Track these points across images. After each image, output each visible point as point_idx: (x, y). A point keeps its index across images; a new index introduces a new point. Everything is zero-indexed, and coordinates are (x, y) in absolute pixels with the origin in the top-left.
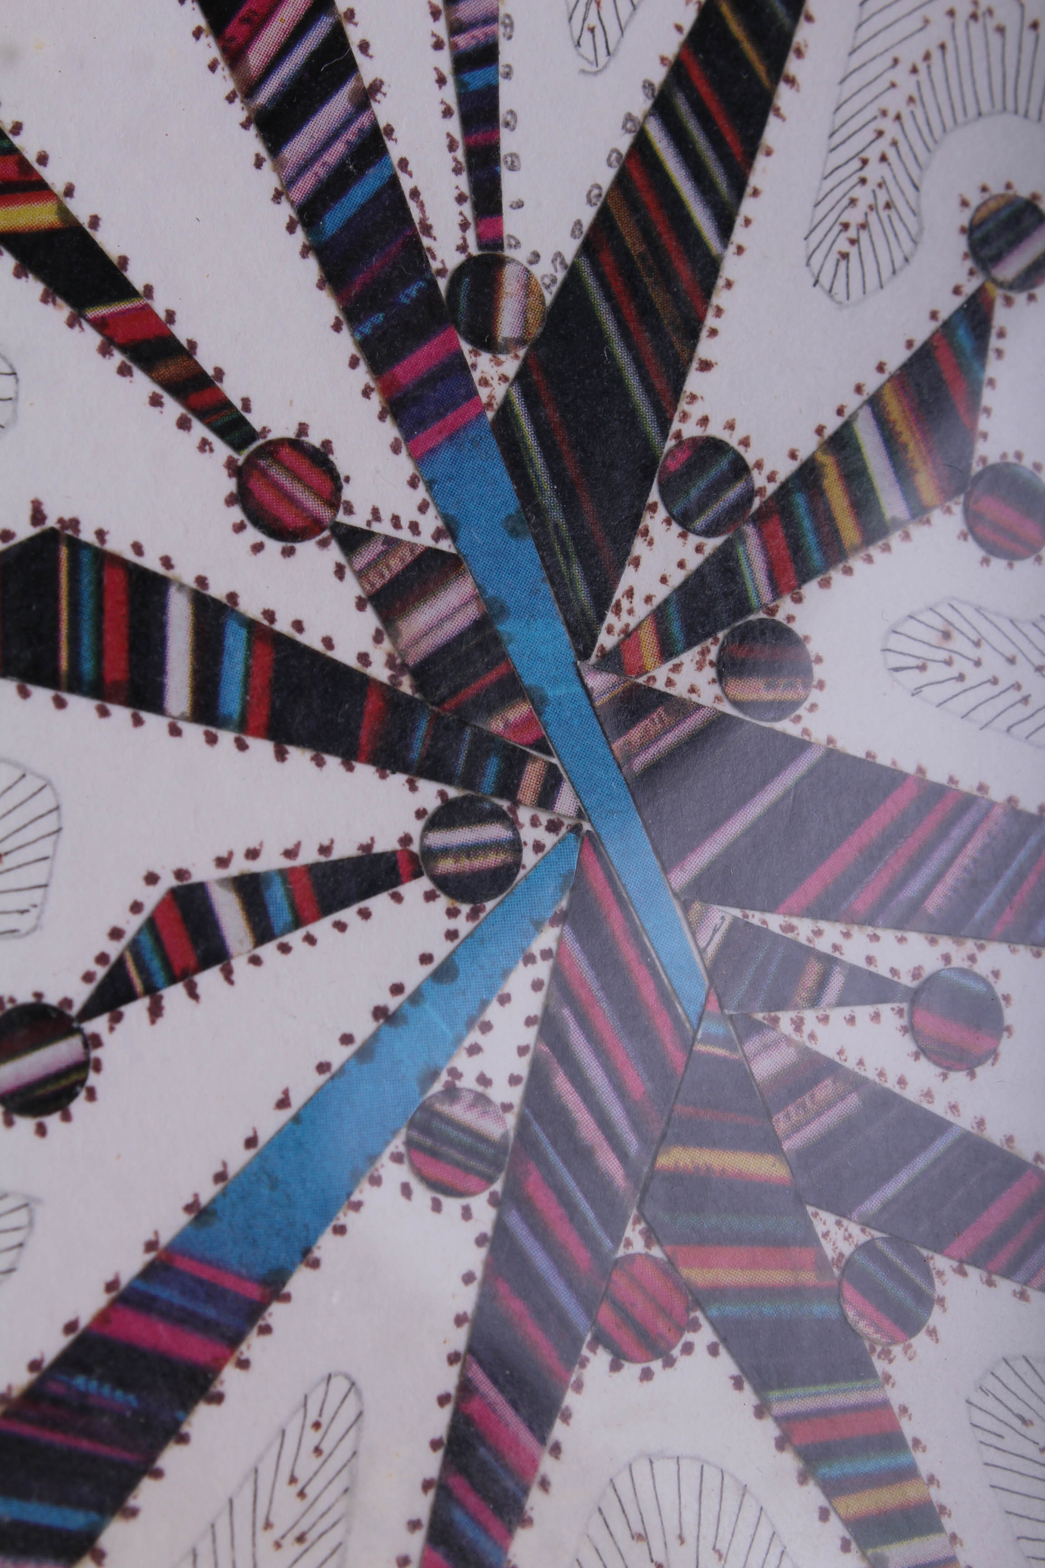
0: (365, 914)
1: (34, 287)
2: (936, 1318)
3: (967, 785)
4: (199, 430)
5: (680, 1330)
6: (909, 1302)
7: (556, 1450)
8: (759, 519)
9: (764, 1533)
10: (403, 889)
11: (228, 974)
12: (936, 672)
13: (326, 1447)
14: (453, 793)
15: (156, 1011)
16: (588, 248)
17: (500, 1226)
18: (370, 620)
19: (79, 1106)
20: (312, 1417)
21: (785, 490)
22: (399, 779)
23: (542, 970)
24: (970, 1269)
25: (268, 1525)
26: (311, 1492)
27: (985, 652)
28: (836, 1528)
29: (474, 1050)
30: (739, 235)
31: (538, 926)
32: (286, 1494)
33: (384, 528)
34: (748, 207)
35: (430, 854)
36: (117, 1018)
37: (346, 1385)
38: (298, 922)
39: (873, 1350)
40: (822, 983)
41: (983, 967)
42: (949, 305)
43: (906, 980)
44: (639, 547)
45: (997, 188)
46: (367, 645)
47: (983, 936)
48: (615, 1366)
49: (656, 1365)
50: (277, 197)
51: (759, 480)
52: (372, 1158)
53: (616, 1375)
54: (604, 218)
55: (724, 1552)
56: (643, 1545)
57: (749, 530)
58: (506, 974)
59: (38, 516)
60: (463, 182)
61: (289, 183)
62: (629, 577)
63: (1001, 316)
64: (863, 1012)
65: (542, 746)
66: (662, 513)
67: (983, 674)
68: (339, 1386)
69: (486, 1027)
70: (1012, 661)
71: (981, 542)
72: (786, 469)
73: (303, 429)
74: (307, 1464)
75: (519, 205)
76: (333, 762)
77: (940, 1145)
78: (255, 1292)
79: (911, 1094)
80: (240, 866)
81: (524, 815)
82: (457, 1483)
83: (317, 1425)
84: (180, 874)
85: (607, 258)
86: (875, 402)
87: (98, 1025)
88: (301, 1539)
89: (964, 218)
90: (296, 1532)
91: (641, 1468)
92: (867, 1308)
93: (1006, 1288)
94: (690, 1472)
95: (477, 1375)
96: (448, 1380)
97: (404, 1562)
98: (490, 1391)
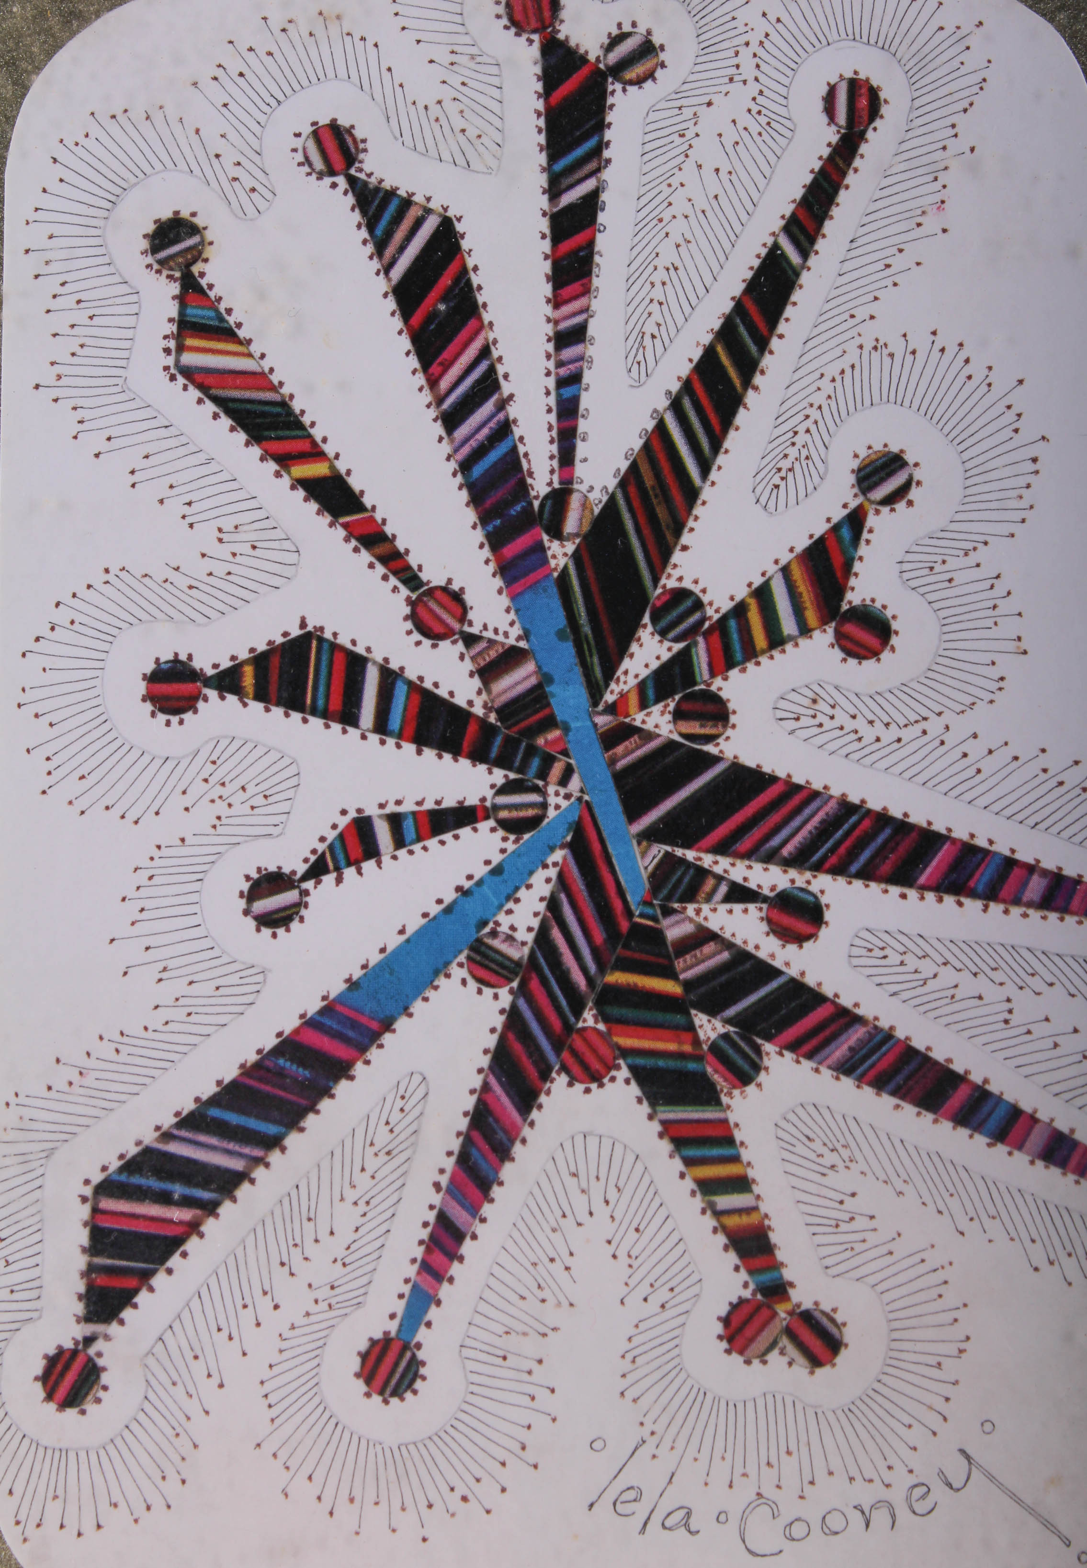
0: (456, 837)
1: (314, 506)
2: (762, 1077)
3: (817, 786)
4: (393, 581)
5: (609, 1069)
6: (746, 1067)
7: (532, 1124)
8: (707, 634)
9: (646, 1181)
10: (479, 826)
11: (379, 864)
12: (805, 721)
13: (407, 1109)
14: (512, 776)
15: (339, 880)
16: (623, 484)
17: (514, 1007)
18: (476, 682)
19: (295, 925)
20: (401, 1092)
21: (724, 619)
22: (482, 768)
23: (553, 873)
24: (785, 1052)
25: (372, 1144)
26: (396, 1130)
27: (837, 712)
28: (689, 1184)
29: (510, 912)
30: (714, 475)
31: (552, 849)
32: (383, 1130)
33: (489, 634)
34: (721, 459)
35: (496, 808)
36: (319, 882)
37: (421, 1079)
38: (419, 839)
39: (722, 1091)
40: (714, 890)
41: (814, 888)
42: (838, 514)
43: (766, 891)
44: (634, 647)
45: (877, 447)
46: (473, 696)
47: (817, 870)
48: (570, 1084)
49: (594, 1086)
50: (448, 459)
51: (710, 612)
52: (447, 964)
53: (570, 1089)
54: (634, 467)
55: (621, 1188)
56: (575, 1179)
57: (700, 640)
58: (531, 873)
59: (303, 624)
60: (554, 448)
61: (456, 450)
62: (626, 663)
63: (871, 520)
64: (738, 908)
65: (565, 753)
66: (650, 628)
67: (836, 723)
68: (417, 1079)
69: (517, 901)
70: (872, 722)
71: (843, 649)
72: (726, 606)
73: (450, 581)
74: (396, 1116)
75: (585, 460)
76: (447, 757)
77: (774, 984)
78: (374, 1025)
79: (762, 954)
80: (391, 808)
81: (551, 789)
82: (476, 1136)
83: (403, 1097)
84: (359, 811)
85: (632, 490)
86: (786, 571)
87: (309, 885)
88: (388, 1153)
89: (855, 464)
90: (387, 1150)
91: (579, 1139)
92: (721, 1068)
93: (807, 1065)
94: (607, 1144)
95: (493, 1081)
96: (477, 1082)
97: (442, 1171)
98: (498, 1090)
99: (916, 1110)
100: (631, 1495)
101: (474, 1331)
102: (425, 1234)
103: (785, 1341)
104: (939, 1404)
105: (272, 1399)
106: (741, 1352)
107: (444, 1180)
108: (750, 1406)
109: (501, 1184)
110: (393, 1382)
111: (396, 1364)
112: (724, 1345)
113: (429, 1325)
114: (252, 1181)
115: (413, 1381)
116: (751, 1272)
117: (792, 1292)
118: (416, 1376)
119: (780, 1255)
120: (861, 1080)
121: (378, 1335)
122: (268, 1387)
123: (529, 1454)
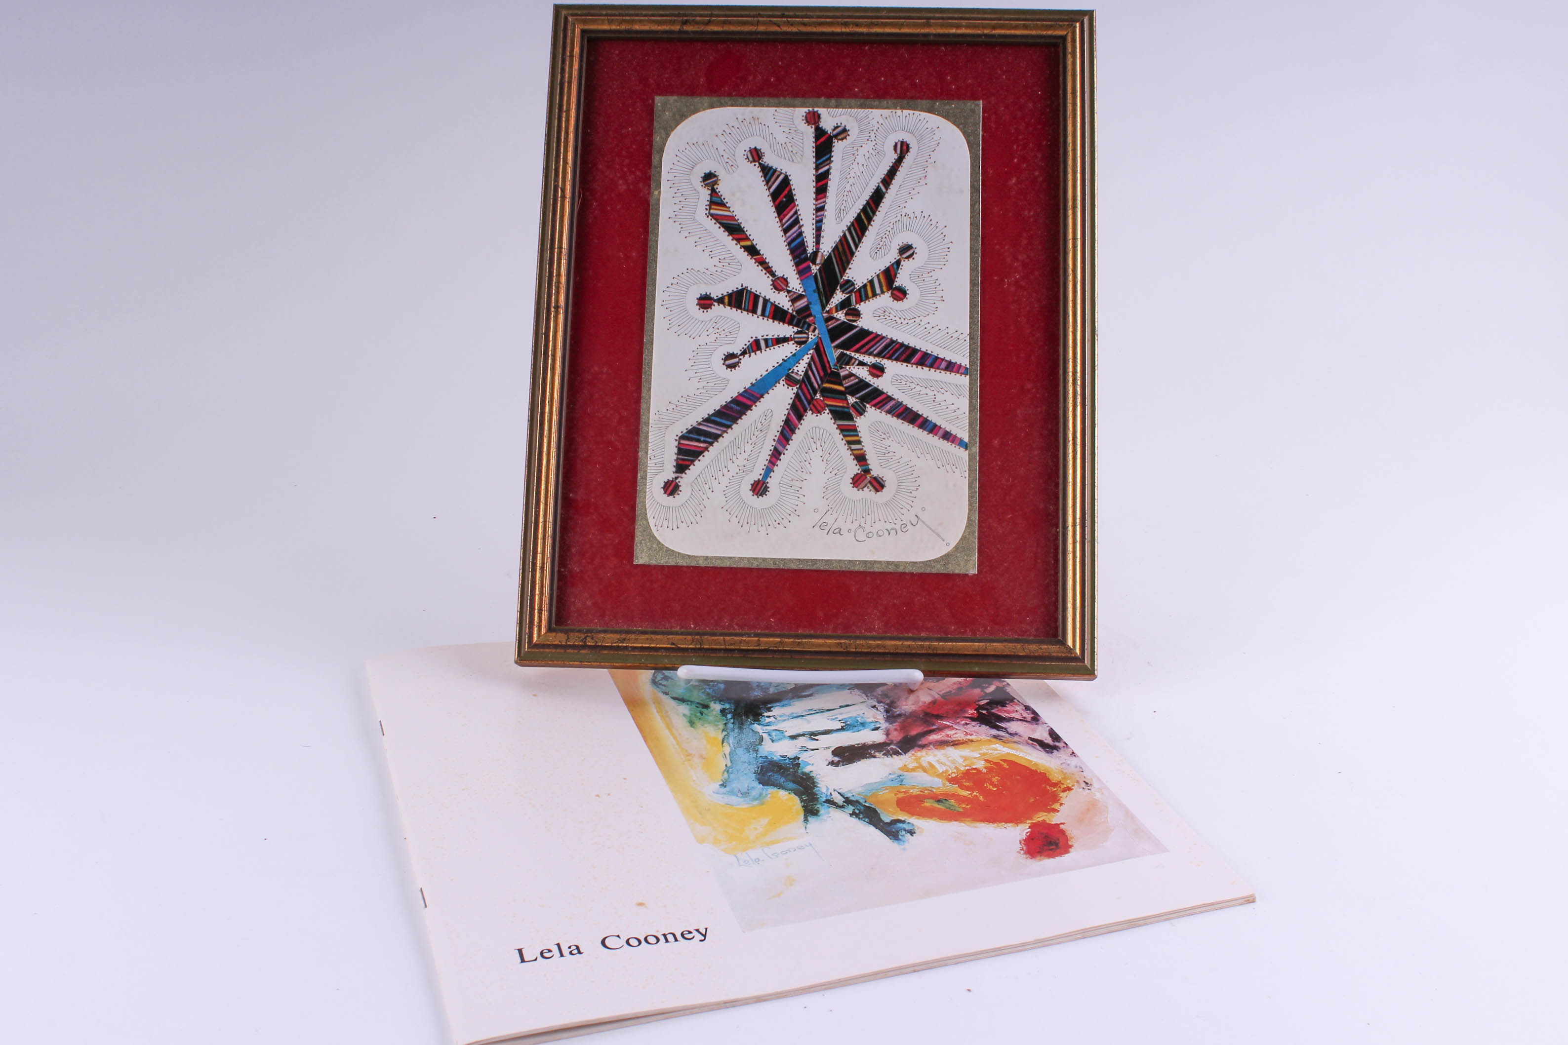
0: (783, 345)
1: (746, 253)
2: (866, 414)
3: (884, 335)
4: (768, 275)
5: (823, 410)
6: (861, 411)
7: (801, 424)
8: (855, 293)
9: (832, 440)
10: (790, 343)
11: (761, 352)
12: (881, 317)
13: (767, 419)
14: (799, 329)
15: (750, 356)
16: (833, 250)
17: (797, 392)
18: (790, 303)
19: (737, 368)
20: (765, 414)
21: (860, 289)
22: (791, 327)
23: (810, 356)
24: (872, 407)
25: (756, 428)
26: (763, 425)
27: (891, 315)
28: (844, 442)
29: (797, 366)
30: (859, 249)
31: (810, 350)
32: (760, 424)
33: (794, 290)
34: (861, 245)
35: (794, 338)
36: (744, 357)
37: (771, 411)
38: (773, 345)
40: (855, 362)
41: (882, 363)
42: (893, 261)
43: (869, 363)
44: (835, 295)
45: (905, 243)
46: (789, 307)
47: (884, 357)
48: (812, 414)
49: (819, 415)
50: (785, 241)
51: (856, 286)
52: (779, 380)
54: (836, 247)
55: (825, 442)
56: (812, 439)
57: (853, 294)
58: (803, 356)
59: (742, 286)
60: (814, 240)
61: (787, 239)
62: (832, 300)
63: (902, 263)
64: (861, 367)
65: (814, 323)
66: (839, 290)
67: (890, 318)
69: (799, 363)
70: (900, 318)
71: (893, 298)
72: (861, 285)
73: (784, 275)
74: (763, 421)
75: (823, 243)
76: (781, 323)
77: (870, 388)
78: (759, 396)
79: (867, 380)
80: (765, 337)
81: (810, 333)
82: (786, 427)
84: (756, 337)
85: (836, 252)
86: (878, 276)
87: (741, 357)
88: (761, 431)
89: (899, 247)
91: (814, 429)
92: (855, 411)
93: (878, 411)
94: (822, 430)
95: (791, 412)
96: (786, 412)
97: (776, 436)
98: (792, 415)
99: (908, 424)
100: (825, 524)
101: (783, 479)
102: (770, 453)
103: (869, 485)
104: (911, 503)
105: (726, 496)
106: (856, 487)
107: (776, 439)
108: (858, 502)
109: (792, 440)
110: (761, 492)
111: (761, 487)
112: (852, 485)
113: (771, 477)
114: (723, 437)
115: (765, 492)
116: (860, 466)
117: (871, 472)
118: (767, 491)
119: (869, 462)
120: (893, 415)
121: (756, 480)
122: (725, 493)
123: (797, 513)
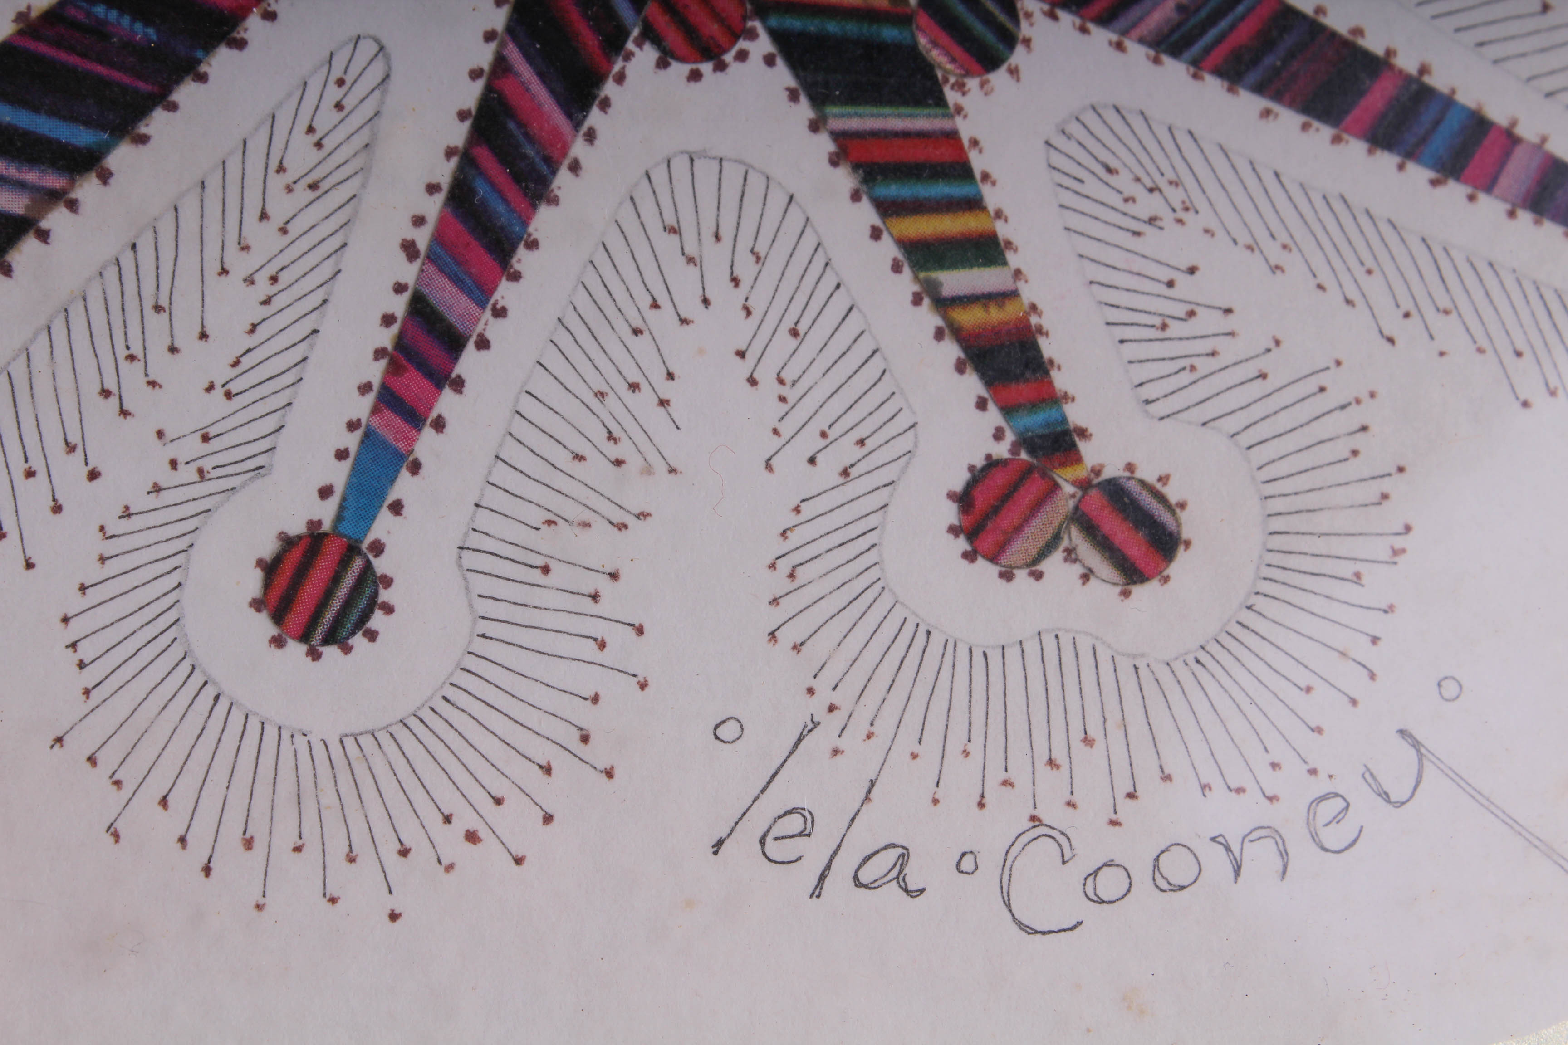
2: (1018, 56)
5: (735, 37)
6: (990, 37)
7: (591, 136)
9: (809, 242)
13: (349, 103)
20: (337, 73)
24: (1061, 13)
25: (281, 169)
26: (329, 144)
28: (888, 249)
32: (302, 143)
37: (375, 48)
39: (946, 80)
48: (662, 64)
49: (706, 68)
53: (662, 73)
55: (762, 254)
56: (675, 238)
68: (367, 48)
74: (326, 118)
82: (483, 155)
83: (341, 82)
88: (313, 186)
90: (310, 179)
91: (680, 166)
92: (944, 38)
93: (1101, 36)
94: (733, 175)
95: (514, 54)
96: (484, 55)
97: (419, 221)
98: (525, 71)
99: (1301, 119)
100: (794, 824)
101: (484, 520)
102: (386, 338)
103: (1075, 537)
104: (1361, 649)
105: (86, 651)
106: (993, 559)
107: (423, 238)
108: (1013, 654)
109: (533, 245)
110: (329, 616)
111: (336, 580)
112: (962, 544)
113: (397, 508)
114: (44, 236)
115: (366, 616)
116: (1007, 410)
117: (1083, 446)
118: (372, 604)
119: (1061, 380)
120: (1198, 66)
121: (297, 527)
122: (76, 628)
123: (593, 752)
